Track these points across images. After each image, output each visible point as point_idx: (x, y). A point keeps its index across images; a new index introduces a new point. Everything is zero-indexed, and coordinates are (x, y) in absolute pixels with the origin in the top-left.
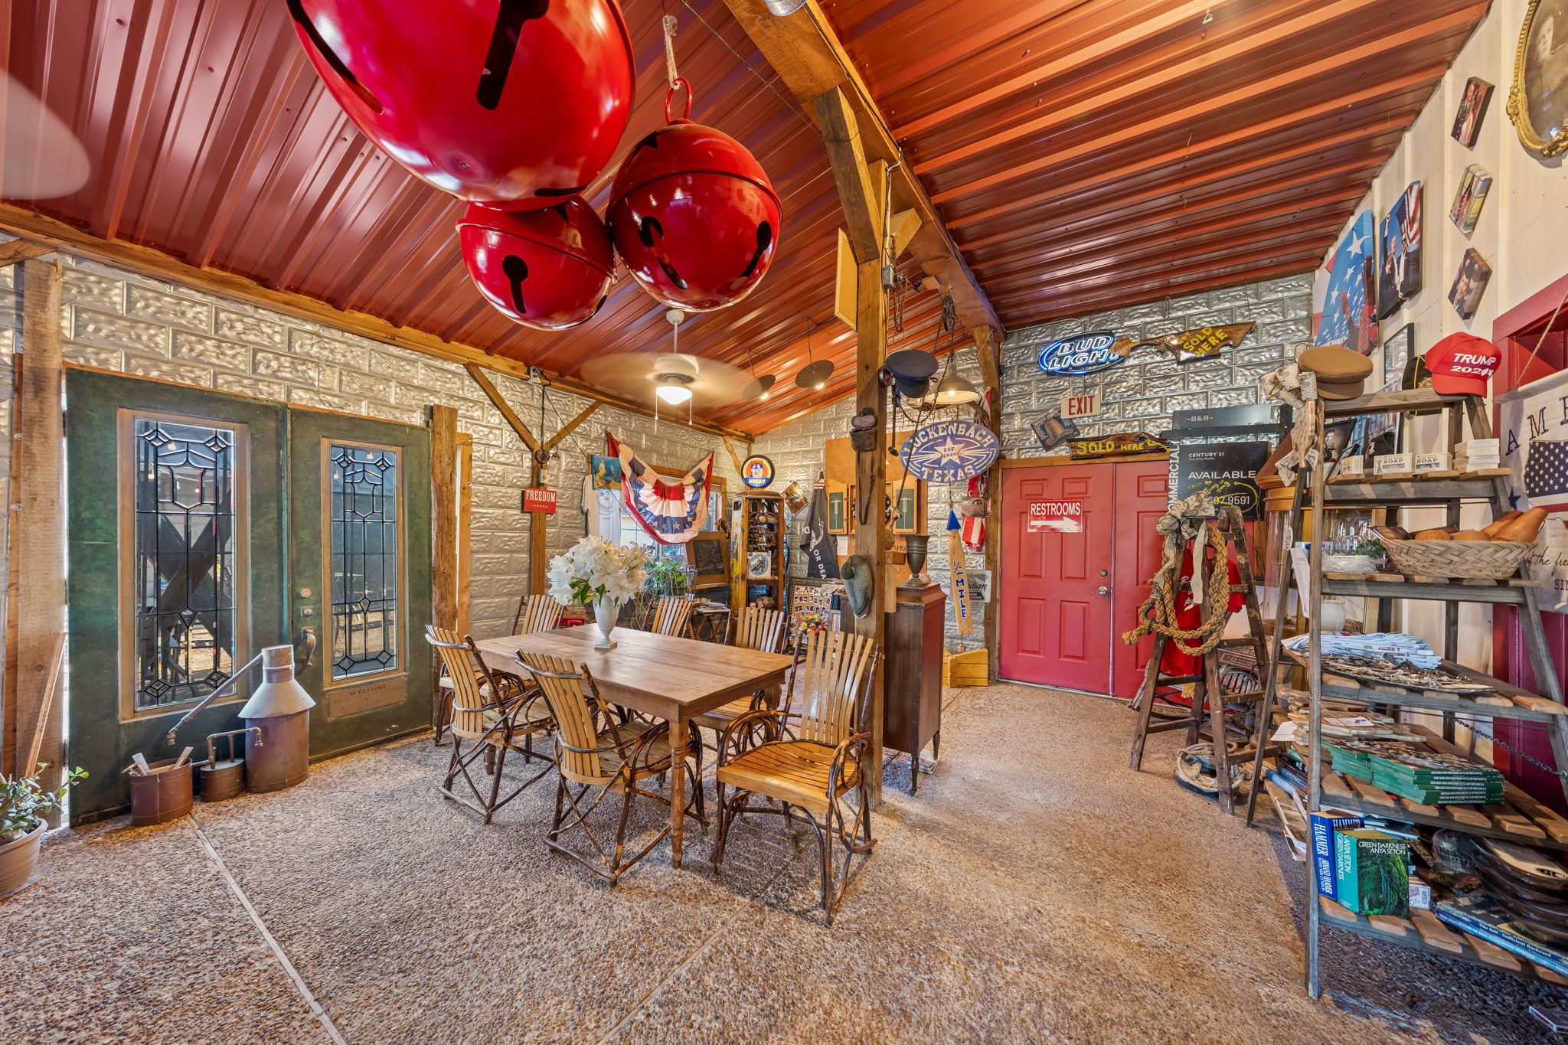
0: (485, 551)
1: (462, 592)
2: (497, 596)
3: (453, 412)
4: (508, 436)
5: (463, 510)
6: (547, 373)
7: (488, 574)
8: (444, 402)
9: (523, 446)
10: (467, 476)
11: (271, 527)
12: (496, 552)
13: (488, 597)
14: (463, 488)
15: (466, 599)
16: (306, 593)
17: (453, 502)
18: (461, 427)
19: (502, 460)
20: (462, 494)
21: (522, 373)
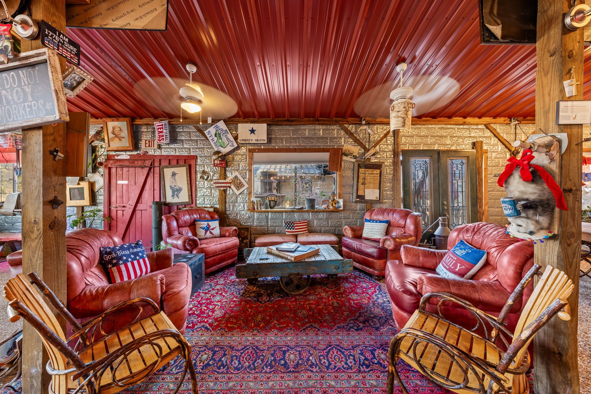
0: (493, 191)
1: (485, 205)
2: (497, 208)
3: (482, 142)
4: (500, 147)
5: (485, 176)
6: (519, 119)
7: (494, 199)
8: (478, 140)
9: (507, 150)
10: (486, 164)
11: (437, 184)
12: (497, 191)
13: (494, 208)
14: (485, 169)
15: (487, 208)
16: (445, 203)
17: (482, 173)
18: (485, 147)
19: (498, 156)
20: (485, 171)
21: (508, 122)
